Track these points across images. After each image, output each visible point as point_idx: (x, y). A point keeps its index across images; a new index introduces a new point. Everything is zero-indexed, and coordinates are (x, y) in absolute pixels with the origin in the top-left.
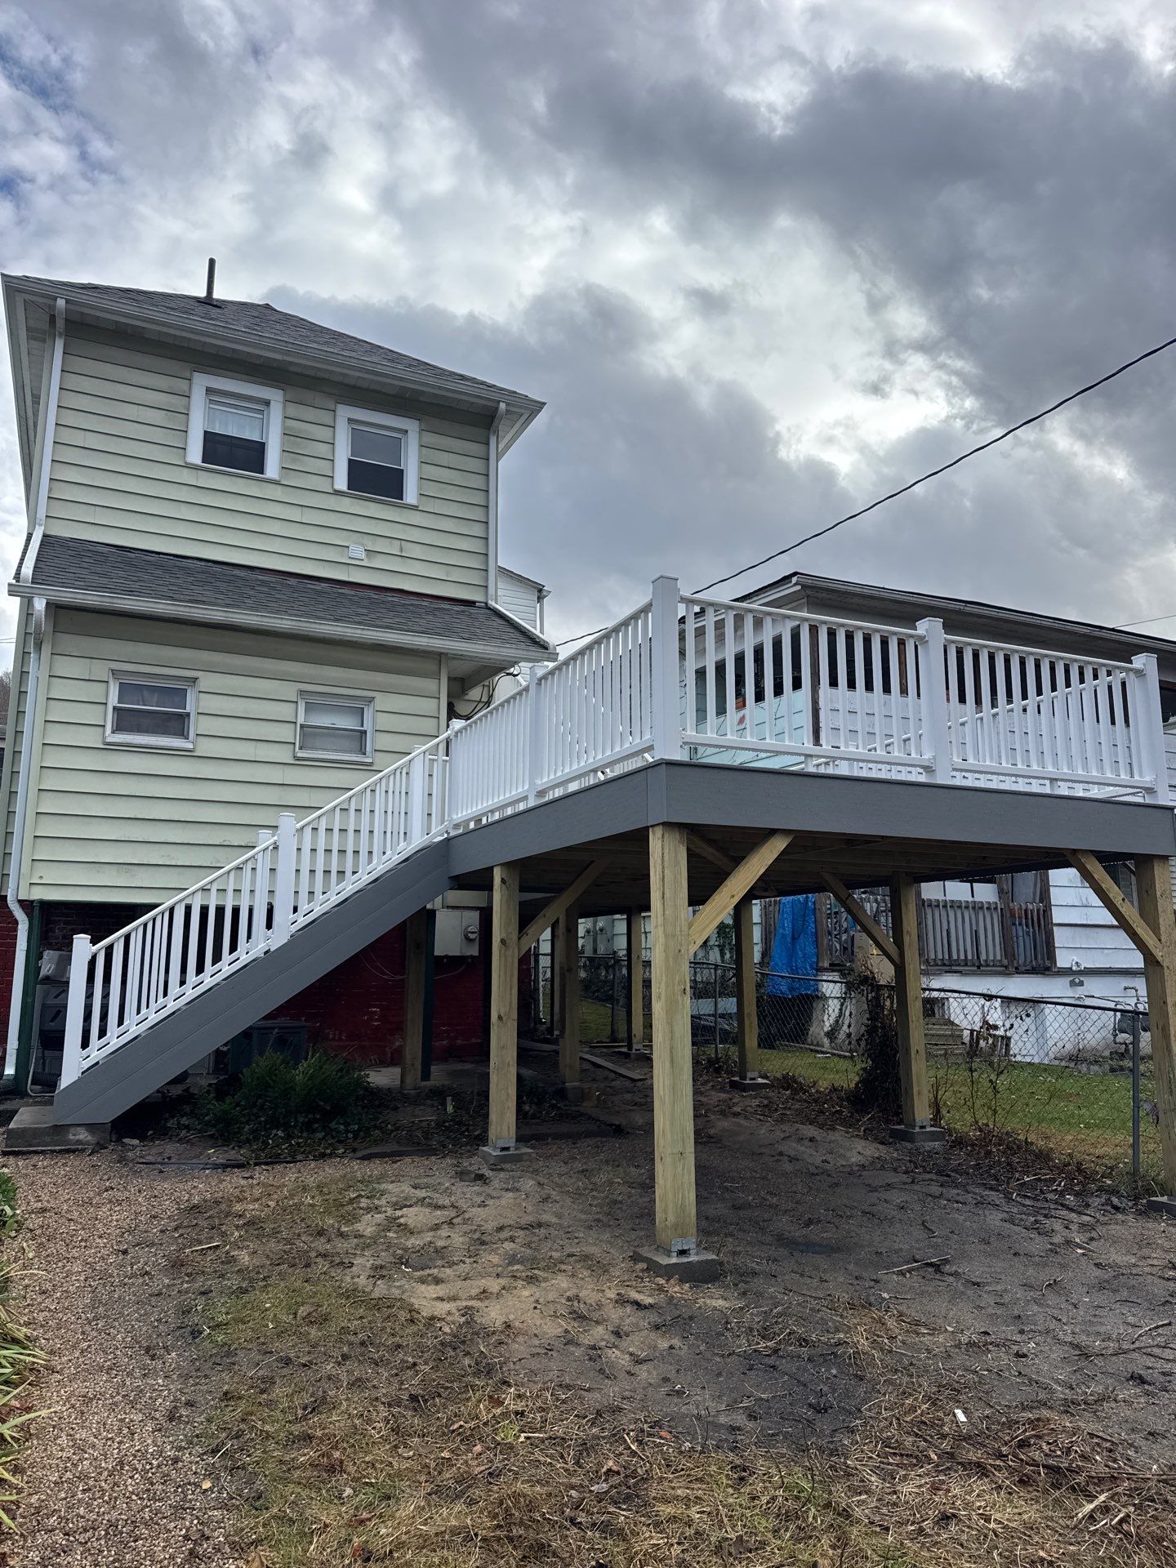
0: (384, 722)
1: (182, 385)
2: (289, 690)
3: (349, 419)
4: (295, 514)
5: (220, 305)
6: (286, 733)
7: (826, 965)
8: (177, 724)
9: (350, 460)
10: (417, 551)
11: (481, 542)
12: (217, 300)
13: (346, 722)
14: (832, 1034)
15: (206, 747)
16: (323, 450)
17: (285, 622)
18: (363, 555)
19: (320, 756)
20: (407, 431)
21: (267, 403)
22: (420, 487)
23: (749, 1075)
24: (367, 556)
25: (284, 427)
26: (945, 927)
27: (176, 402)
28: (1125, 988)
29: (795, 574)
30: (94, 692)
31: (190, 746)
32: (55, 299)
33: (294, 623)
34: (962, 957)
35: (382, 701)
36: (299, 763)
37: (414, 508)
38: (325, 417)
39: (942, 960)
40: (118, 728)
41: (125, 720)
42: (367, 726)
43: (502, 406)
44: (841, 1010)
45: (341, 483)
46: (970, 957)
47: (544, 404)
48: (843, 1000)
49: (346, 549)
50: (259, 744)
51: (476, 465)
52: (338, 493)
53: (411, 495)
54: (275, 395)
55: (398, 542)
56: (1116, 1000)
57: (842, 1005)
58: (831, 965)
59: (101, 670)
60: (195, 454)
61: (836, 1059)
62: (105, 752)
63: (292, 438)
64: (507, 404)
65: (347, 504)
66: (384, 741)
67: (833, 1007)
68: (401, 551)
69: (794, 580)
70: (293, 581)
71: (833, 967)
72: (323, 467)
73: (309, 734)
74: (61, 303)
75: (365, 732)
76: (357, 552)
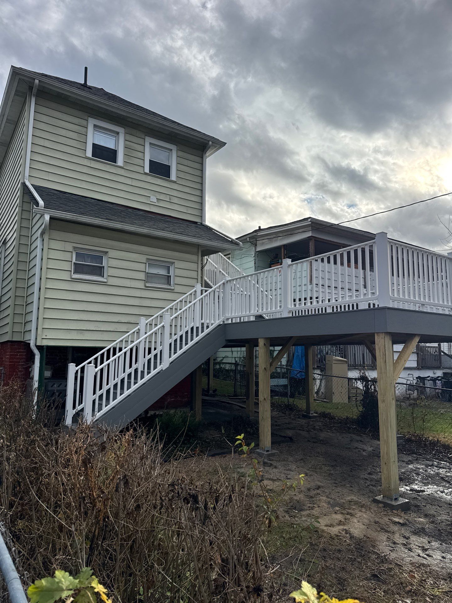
0: (178, 272)
1: (83, 122)
2: (143, 258)
3: (150, 143)
4: (129, 182)
5: (90, 88)
6: (142, 276)
7: (316, 367)
8: (99, 271)
9: (150, 160)
10: (175, 200)
11: (200, 198)
12: (89, 86)
13: (163, 272)
14: (317, 393)
15: (112, 281)
16: (140, 155)
17: (144, 230)
18: (155, 201)
19: (155, 286)
20: (172, 150)
21: (118, 133)
22: (177, 174)
23: (311, 412)
24: (157, 201)
25: (125, 144)
26: (354, 352)
27: (82, 130)
28: (409, 374)
29: (310, 218)
30: (67, 256)
31: (105, 280)
32: (34, 79)
33: (148, 231)
34: (359, 363)
35: (178, 264)
36: (147, 288)
37: (174, 182)
38: (140, 141)
39: (353, 365)
40: (76, 272)
41: (78, 268)
42: (171, 273)
43: (210, 143)
44: (320, 383)
45: (147, 170)
46: (361, 364)
47: (226, 143)
48: (321, 380)
49: (149, 198)
50: (132, 280)
51: (198, 166)
52: (146, 174)
53: (173, 177)
54: (121, 130)
55: (169, 196)
56: (407, 378)
57: (321, 382)
58: (317, 367)
59: (69, 247)
60: (89, 153)
61: (323, 403)
62: (71, 282)
63: (128, 149)
64: (212, 142)
65: (149, 179)
66: (179, 280)
67: (318, 382)
68: (170, 200)
69: (309, 220)
70: (130, 210)
71: (318, 368)
72: (140, 162)
73: (149, 277)
74: (37, 81)
75: (170, 276)
76: (153, 199)
